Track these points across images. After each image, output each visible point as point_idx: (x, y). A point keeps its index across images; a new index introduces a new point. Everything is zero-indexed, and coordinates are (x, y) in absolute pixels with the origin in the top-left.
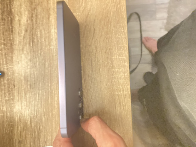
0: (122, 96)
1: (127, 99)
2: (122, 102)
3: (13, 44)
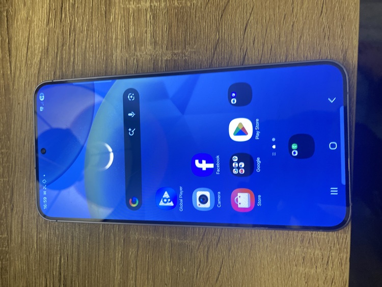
3: (11, 89)
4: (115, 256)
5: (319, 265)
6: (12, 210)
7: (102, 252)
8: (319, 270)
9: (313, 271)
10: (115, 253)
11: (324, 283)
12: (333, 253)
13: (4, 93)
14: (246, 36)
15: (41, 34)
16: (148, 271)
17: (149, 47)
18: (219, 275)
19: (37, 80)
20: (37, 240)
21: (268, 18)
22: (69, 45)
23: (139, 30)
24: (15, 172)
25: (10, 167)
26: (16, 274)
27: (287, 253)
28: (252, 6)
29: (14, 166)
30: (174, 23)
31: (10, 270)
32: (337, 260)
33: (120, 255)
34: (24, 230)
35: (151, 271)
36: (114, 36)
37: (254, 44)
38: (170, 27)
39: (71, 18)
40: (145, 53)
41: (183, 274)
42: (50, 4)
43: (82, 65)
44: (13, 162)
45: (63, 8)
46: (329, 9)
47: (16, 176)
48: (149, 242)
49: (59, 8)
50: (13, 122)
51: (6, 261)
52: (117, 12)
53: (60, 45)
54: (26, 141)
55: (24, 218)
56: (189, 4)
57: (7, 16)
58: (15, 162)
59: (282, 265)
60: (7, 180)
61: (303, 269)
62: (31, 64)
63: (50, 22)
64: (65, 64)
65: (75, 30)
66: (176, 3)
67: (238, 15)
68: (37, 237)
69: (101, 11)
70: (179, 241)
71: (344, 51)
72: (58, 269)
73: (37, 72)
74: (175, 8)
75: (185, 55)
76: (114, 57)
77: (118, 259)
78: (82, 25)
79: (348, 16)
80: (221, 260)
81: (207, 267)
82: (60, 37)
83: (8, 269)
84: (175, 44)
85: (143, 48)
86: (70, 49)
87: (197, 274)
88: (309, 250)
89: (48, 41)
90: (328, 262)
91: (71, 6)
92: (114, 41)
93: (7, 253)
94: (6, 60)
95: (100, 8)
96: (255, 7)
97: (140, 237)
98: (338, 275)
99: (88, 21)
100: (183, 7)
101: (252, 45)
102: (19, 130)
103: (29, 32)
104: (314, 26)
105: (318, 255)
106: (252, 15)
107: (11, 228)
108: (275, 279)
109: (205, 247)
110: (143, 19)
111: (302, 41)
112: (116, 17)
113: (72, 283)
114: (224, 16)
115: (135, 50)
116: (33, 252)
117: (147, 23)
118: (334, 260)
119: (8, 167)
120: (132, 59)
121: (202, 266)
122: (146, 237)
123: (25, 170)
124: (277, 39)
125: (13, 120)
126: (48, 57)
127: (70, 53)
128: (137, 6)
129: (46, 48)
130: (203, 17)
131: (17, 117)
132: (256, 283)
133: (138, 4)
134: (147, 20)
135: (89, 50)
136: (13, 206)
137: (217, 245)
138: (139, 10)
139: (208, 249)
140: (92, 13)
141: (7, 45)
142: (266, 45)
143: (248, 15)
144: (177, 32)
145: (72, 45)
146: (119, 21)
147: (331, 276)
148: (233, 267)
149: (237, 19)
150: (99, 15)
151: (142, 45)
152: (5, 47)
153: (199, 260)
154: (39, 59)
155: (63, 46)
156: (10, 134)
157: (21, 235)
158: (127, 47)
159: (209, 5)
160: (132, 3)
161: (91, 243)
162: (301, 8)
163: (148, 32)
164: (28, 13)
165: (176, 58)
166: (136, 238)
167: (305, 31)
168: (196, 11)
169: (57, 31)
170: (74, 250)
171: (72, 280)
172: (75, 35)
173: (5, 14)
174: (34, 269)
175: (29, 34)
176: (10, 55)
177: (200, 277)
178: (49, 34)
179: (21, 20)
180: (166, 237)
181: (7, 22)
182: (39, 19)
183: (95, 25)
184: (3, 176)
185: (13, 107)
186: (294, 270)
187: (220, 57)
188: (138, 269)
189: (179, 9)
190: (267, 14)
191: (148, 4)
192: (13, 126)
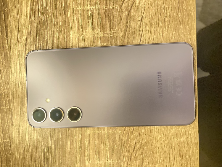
0: (186, 145)
1: (193, 149)
2: (184, 154)
3: (9, 55)
4: (76, 145)
5: (184, 136)
6: (12, 124)
7: (69, 143)
8: (184, 139)
9: (181, 140)
10: (76, 143)
11: (187, 145)
12: (191, 130)
13: (4, 58)
14: (142, 24)
15: (26, 23)
16: (96, 150)
17: (91, 30)
18: (135, 148)
19: (25, 49)
20: (29, 140)
21: (152, 15)
22: (44, 30)
23: (85, 21)
24: (13, 103)
25: (10, 100)
26: (17, 162)
27: (169, 132)
28: (144, 9)
29: (12, 99)
30: (104, 18)
31: (12, 160)
32: (192, 133)
33: (79, 144)
34: (20, 135)
35: (97, 150)
36: (70, 24)
37: (146, 28)
38: (102, 19)
39: (44, 15)
40: (88, 33)
41: (115, 150)
42: (31, 7)
43: (52, 40)
44: (12, 97)
45: (39, 9)
46: (181, 10)
47: (14, 105)
48: (96, 134)
49: (37, 9)
50: (10, 74)
51: (9, 155)
52: (71, 11)
53: (38, 29)
54: (19, 84)
55: (20, 129)
56: (111, 8)
57: (4, 14)
58: (13, 97)
59: (167, 139)
60: (8, 107)
61: (177, 139)
62: (21, 40)
63: (32, 17)
64: (42, 40)
65: (47, 21)
66: (104, 7)
67: (137, 13)
68: (29, 139)
69: (62, 11)
70: (112, 132)
71: (190, 31)
72: (43, 156)
73: (25, 45)
74: (104, 9)
75: (110, 34)
76: (71, 36)
77: (78, 146)
78: (51, 18)
79: (191, 14)
80: (135, 139)
81: (128, 144)
82: (38, 25)
83: (11, 159)
84: (105, 29)
85: (87, 30)
86: (44, 32)
87: (123, 148)
88: (179, 130)
89: (31, 28)
90: (188, 134)
91: (44, 8)
92: (70, 27)
93: (10, 150)
94: (5, 39)
95: (61, 10)
96: (145, 9)
97: (91, 132)
98: (194, 140)
99: (55, 17)
100: (108, 9)
101: (145, 28)
102: (15, 78)
103: (19, 22)
104: (175, 19)
105: (183, 131)
106: (144, 13)
107: (12, 135)
108: (163, 146)
109: (126, 134)
110: (86, 16)
111: (170, 26)
112: (71, 14)
113: (52, 162)
114: (130, 14)
115: (83, 32)
116: (27, 148)
117: (88, 17)
118: (191, 133)
119: (9, 100)
120: (81, 37)
121: (125, 144)
122: (94, 132)
123: (20, 101)
124: (158, 25)
125: (10, 73)
126: (31, 36)
127: (44, 34)
128: (83, 8)
129: (30, 32)
130: (119, 14)
131: (13, 71)
132: (154, 150)
133: (83, 7)
134: (88, 16)
135: (56, 33)
136: (13, 122)
137: (133, 132)
138: (84, 11)
139: (128, 134)
140: (57, 12)
141: (5, 30)
142: (152, 28)
143: (142, 13)
144: (106, 22)
145: (46, 30)
146: (73, 16)
147: (190, 141)
148: (142, 143)
149: (137, 15)
150: (61, 13)
151: (87, 29)
152: (4, 31)
153: (123, 141)
154: (26, 38)
155: (40, 30)
156: (9, 81)
157: (19, 138)
158: (78, 30)
159: (122, 8)
160: (79, 7)
161: (62, 138)
162: (168, 10)
163: (90, 22)
164: (17, 12)
165: (105, 36)
166: (89, 133)
167: (171, 21)
168: (115, 11)
169: (36, 22)
170: (52, 144)
171: (52, 161)
172: (47, 24)
173: (3, 12)
174: (28, 157)
175: (19, 24)
176: (7, 36)
177: (125, 150)
178: (31, 24)
179: (14, 16)
180: (105, 130)
181: (4, 17)
182: (25, 15)
183: (59, 18)
184: (5, 105)
185: (10, 66)
186: (172, 140)
187: (129, 35)
188: (90, 150)
189: (106, 10)
190: (152, 13)
191: (89, 7)
192: (10, 76)
